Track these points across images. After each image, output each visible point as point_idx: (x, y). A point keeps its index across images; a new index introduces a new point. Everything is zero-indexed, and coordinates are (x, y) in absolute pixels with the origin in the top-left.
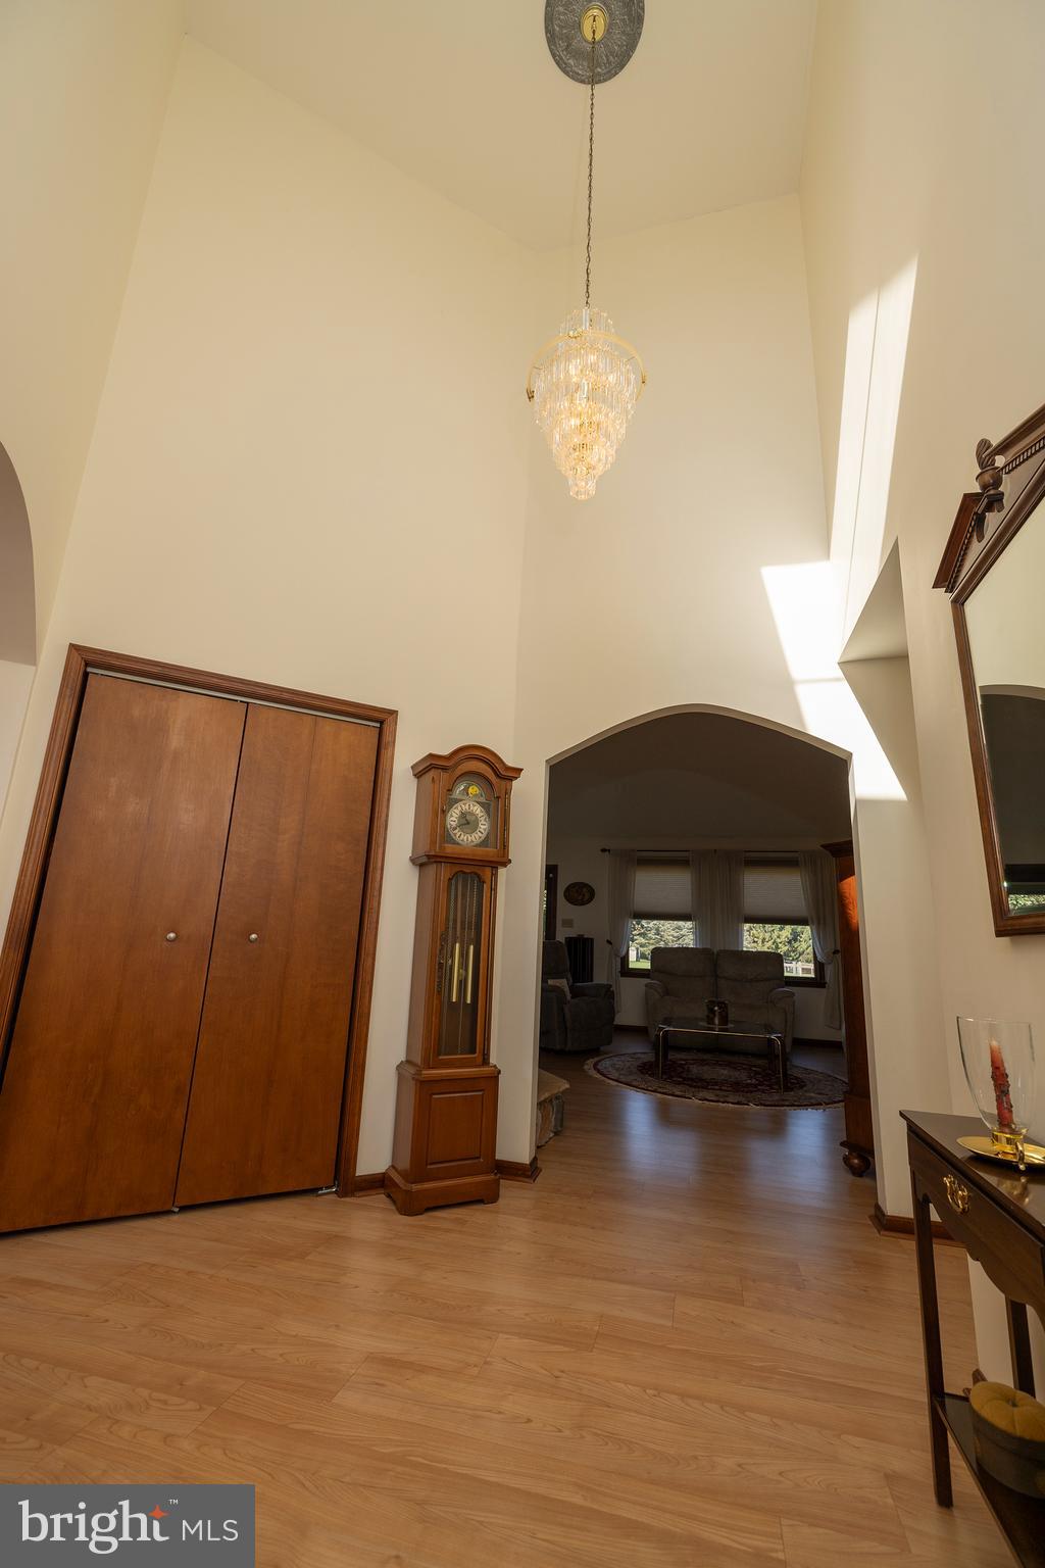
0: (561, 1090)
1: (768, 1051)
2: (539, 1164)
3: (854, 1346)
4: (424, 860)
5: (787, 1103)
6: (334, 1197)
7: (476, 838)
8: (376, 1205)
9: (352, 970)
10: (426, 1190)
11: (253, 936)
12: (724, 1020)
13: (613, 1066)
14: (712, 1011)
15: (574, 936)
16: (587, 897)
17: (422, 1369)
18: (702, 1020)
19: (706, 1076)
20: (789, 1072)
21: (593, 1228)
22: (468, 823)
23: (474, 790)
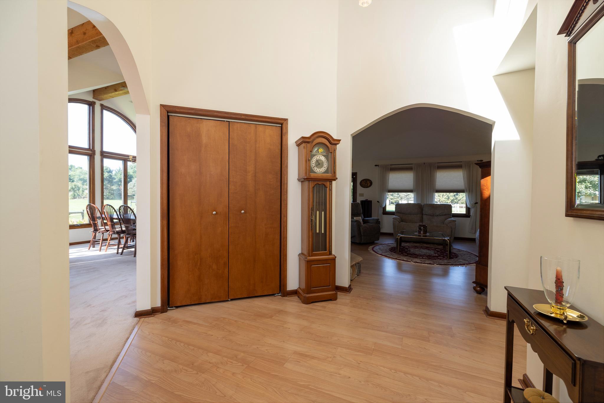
0: (360, 261)
1: (444, 243)
2: (352, 287)
3: (474, 360)
4: (303, 180)
5: (450, 264)
6: (280, 297)
7: (323, 170)
8: (294, 300)
9: (279, 222)
10: (312, 296)
11: (243, 211)
12: (425, 232)
13: (380, 249)
14: (420, 229)
15: (365, 200)
16: (369, 185)
17: (313, 358)
18: (416, 232)
19: (417, 253)
20: (452, 251)
21: (372, 311)
22: (319, 164)
23: (321, 150)
